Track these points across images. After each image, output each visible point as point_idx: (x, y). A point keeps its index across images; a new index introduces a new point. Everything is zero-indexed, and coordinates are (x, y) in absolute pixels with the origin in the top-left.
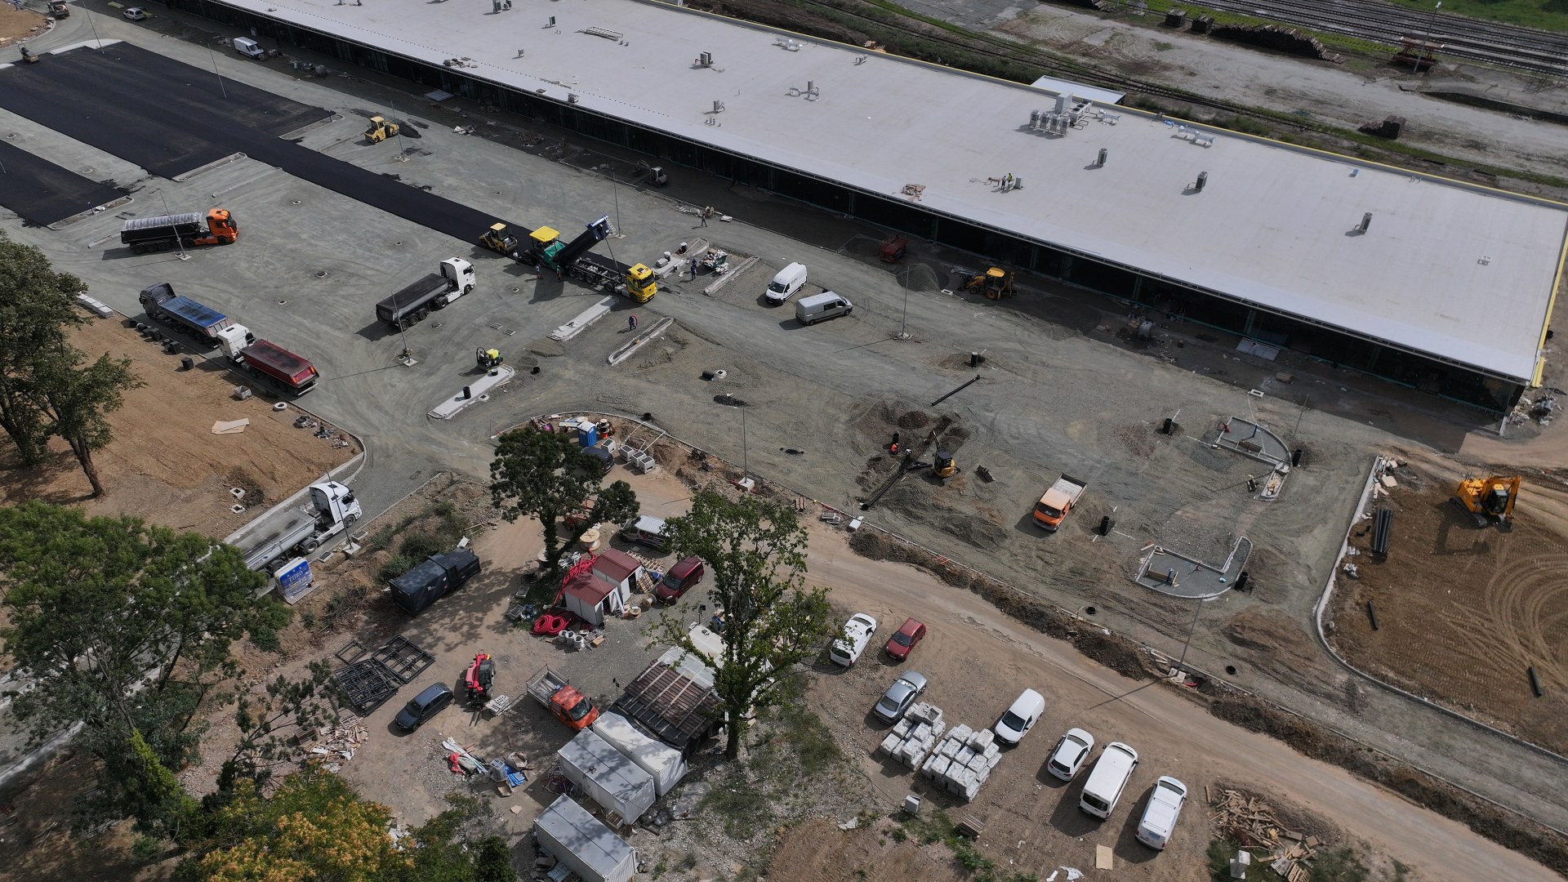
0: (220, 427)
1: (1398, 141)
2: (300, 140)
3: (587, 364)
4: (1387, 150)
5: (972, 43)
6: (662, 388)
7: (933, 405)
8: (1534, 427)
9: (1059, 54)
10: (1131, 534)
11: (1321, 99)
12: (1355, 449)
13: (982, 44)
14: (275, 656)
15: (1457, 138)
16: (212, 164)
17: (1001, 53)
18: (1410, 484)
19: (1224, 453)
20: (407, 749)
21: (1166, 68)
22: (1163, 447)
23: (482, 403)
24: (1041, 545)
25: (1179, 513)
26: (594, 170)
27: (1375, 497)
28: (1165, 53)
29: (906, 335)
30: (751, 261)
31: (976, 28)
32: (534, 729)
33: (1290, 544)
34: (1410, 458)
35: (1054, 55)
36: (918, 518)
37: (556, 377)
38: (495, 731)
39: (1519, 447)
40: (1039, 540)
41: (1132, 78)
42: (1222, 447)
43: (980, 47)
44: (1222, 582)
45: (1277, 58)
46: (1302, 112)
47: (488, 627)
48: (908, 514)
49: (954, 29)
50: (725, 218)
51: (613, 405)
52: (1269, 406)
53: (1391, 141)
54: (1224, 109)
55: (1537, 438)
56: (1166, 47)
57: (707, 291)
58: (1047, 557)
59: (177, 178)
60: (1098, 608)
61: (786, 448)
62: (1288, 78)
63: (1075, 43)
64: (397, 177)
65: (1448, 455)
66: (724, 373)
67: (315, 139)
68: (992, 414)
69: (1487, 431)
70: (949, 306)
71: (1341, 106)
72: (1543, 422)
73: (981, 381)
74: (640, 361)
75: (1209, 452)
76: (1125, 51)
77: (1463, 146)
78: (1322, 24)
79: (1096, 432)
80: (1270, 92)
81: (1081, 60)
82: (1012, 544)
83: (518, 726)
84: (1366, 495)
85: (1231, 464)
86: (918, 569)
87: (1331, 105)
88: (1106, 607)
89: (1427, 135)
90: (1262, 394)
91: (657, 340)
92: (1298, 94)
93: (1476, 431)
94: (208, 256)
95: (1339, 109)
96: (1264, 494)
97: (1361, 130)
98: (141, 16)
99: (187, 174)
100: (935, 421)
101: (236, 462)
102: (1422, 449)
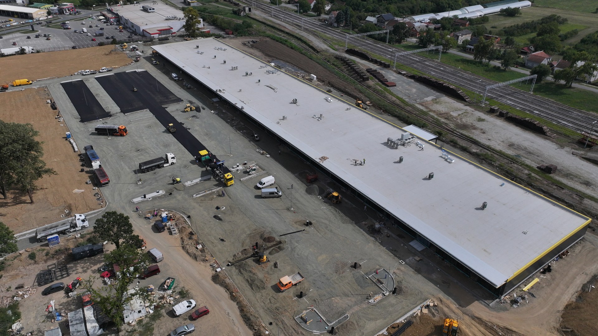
0: (76, 191)
1: (551, 175)
2: (166, 108)
3: (187, 195)
4: (542, 178)
5: (406, 108)
6: (202, 209)
7: (281, 236)
8: (508, 306)
9: (436, 116)
10: (309, 301)
11: (532, 152)
12: (422, 294)
13: (409, 109)
14: (33, 261)
15: (581, 179)
16: (138, 111)
17: (414, 113)
18: (433, 314)
19: (369, 281)
20: (42, 300)
21: (475, 128)
22: (349, 273)
23: (148, 200)
24: (274, 295)
25: (333, 298)
26: (241, 132)
27: (414, 315)
28: (480, 123)
29: (292, 209)
30: (264, 172)
31: (412, 102)
32: (76, 305)
33: (364, 322)
34: (442, 304)
35: (434, 117)
36: (242, 274)
37: (175, 197)
38: (67, 302)
39: (495, 313)
40: (275, 293)
41: (457, 130)
42: (370, 279)
43: (408, 110)
44: (326, 328)
45: (527, 132)
46: (518, 156)
47: (91, 270)
48: (240, 271)
49: (403, 101)
50: (268, 156)
51: (183, 211)
52: (402, 268)
53: (547, 175)
54: (485, 148)
55: (506, 312)
56: (483, 120)
57: (242, 179)
58: (273, 301)
59: (126, 114)
60: (274, 324)
61: (221, 238)
62: (524, 141)
63: (446, 113)
64: (183, 124)
65: (460, 307)
66: (224, 208)
67: (171, 109)
68: (297, 244)
69: (485, 302)
70: (316, 202)
71: (538, 156)
72: (514, 306)
73: (304, 232)
74: (203, 198)
75: (364, 280)
76: (463, 120)
77: (581, 183)
78: (560, 121)
79: (328, 261)
80: (511, 145)
81: (443, 120)
82: (265, 292)
83: (73, 302)
84: (411, 313)
85: (368, 286)
86: (226, 291)
87: (534, 155)
88: (277, 324)
89: (568, 175)
90: (404, 263)
91: (214, 192)
92: (523, 148)
93: (481, 301)
94: (115, 139)
95: (537, 157)
96: (370, 301)
97: (538, 167)
98: (156, 63)
99: (130, 113)
100: (276, 242)
101: (71, 202)
102: (451, 302)
